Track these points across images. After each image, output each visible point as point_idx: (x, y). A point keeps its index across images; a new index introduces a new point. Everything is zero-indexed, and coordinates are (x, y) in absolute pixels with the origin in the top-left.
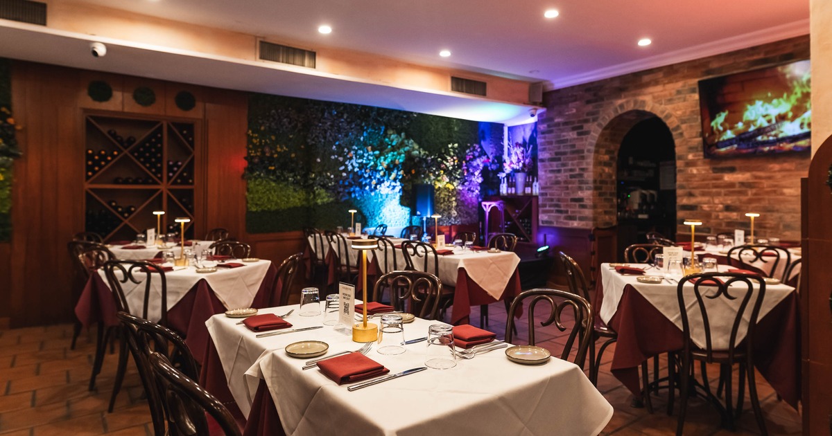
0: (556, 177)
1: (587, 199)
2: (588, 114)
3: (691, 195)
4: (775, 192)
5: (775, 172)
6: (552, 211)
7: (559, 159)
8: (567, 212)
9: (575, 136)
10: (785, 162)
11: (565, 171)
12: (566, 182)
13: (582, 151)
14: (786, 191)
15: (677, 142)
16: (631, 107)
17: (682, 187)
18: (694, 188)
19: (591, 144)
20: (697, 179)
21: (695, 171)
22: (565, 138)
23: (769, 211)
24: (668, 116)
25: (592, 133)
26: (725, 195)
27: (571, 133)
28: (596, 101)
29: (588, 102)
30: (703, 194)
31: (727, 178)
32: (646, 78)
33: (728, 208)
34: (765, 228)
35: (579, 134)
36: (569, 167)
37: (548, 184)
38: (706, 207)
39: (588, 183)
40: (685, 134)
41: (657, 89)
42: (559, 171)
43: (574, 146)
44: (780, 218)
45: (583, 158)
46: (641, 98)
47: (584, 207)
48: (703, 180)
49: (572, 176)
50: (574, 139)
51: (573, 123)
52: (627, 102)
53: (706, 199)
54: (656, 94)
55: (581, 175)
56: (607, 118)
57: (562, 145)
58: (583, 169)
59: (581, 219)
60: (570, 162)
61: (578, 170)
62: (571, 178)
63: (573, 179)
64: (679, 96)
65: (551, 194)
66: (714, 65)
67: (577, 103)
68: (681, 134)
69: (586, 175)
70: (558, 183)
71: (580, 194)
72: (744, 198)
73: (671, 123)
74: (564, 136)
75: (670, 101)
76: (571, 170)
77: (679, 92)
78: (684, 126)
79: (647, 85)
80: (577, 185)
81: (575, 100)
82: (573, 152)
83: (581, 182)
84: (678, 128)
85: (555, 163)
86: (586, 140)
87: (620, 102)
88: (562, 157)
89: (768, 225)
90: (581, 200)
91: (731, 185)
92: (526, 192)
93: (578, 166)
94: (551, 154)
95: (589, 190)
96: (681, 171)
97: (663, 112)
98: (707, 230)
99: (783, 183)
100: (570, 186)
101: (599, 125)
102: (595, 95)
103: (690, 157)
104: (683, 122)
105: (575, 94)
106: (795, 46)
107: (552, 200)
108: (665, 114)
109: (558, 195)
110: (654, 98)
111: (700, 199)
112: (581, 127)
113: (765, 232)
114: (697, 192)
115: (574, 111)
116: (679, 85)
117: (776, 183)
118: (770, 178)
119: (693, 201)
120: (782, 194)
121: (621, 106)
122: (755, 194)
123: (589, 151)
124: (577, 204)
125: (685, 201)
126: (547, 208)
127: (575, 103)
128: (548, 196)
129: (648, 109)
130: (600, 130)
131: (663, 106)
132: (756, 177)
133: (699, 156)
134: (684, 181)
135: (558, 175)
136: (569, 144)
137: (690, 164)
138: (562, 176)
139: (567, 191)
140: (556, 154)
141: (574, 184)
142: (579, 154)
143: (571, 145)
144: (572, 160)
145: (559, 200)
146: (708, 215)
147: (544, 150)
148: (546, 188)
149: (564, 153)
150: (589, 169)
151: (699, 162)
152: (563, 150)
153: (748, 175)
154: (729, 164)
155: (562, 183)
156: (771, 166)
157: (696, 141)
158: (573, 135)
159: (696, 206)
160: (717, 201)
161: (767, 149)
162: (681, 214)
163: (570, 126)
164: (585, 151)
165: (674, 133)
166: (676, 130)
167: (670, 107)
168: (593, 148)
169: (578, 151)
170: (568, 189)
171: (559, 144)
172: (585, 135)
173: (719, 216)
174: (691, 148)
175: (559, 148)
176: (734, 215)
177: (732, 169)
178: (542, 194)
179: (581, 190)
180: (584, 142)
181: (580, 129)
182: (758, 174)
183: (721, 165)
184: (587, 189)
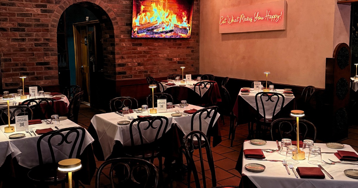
0: (20, 45)
1: (53, 63)
3: (123, 58)
4: (156, 55)
5: (156, 46)
7: (23, 30)
8: (34, 74)
9: (40, 12)
10: (159, 42)
11: (31, 40)
12: (30, 49)
13: (48, 26)
14: (160, 55)
15: (115, 27)
17: (118, 54)
18: (123, 54)
19: (54, 21)
20: (125, 49)
21: (124, 45)
22: (28, 12)
23: (154, 65)
24: (109, 10)
25: (55, 12)
26: (138, 58)
27: (35, 9)
30: (128, 57)
31: (139, 49)
33: (139, 64)
34: (153, 72)
36: (35, 38)
37: (12, 51)
38: (130, 64)
39: (53, 51)
40: (119, 23)
42: (23, 40)
43: (38, 20)
44: (158, 67)
45: (47, 30)
47: (49, 68)
48: (128, 50)
49: (36, 45)
50: (39, 15)
53: (130, 60)
55: (46, 44)
56: (68, 3)
57: (25, 18)
59: (46, 78)
60: (35, 33)
62: (35, 46)
63: (39, 47)
65: (14, 60)
68: (117, 23)
69: (51, 44)
70: (22, 50)
71: (46, 59)
72: (145, 59)
73: (111, 15)
74: (27, 11)
76: (36, 40)
78: (118, 18)
80: (42, 52)
82: (38, 25)
83: (48, 50)
84: (115, 18)
85: (17, 33)
86: (50, 17)
88: (26, 29)
89: (154, 71)
90: (47, 63)
91: (140, 52)
93: (43, 37)
94: (13, 24)
95: (54, 55)
96: (117, 44)
98: (131, 77)
99: (159, 52)
100: (35, 52)
101: (61, 7)
103: (122, 36)
104: (118, 16)
107: (17, 65)
108: (107, 9)
109: (22, 60)
111: (127, 60)
112: (45, 6)
113: (153, 74)
114: (125, 56)
117: (157, 52)
118: (154, 49)
119: (124, 61)
120: (159, 57)
122: (150, 57)
123: (53, 26)
124: (43, 67)
125: (120, 62)
126: (11, 72)
128: (12, 62)
130: (62, 11)
131: (106, 3)
132: (150, 49)
133: (126, 36)
134: (119, 50)
135: (23, 43)
136: (33, 18)
137: (122, 40)
138: (27, 44)
139: (32, 57)
140: (19, 25)
141: (39, 51)
142: (44, 27)
143: (35, 19)
144: (37, 32)
145: (24, 65)
146: (131, 69)
147: (5, 20)
148: (10, 54)
149: (29, 25)
150: (52, 39)
151: (126, 40)
152: (27, 23)
153: (147, 48)
154: (139, 42)
155: (27, 50)
156: (155, 44)
157: (125, 28)
158: (38, 11)
159: (125, 64)
160: (134, 61)
161: (157, 36)
162: (118, 69)
163: (33, 3)
164: (50, 25)
165: (113, 22)
166: (114, 20)
167: (110, 6)
168: (56, 24)
169: (43, 25)
170: (34, 55)
171: (22, 16)
172: (48, 13)
173: (135, 68)
174: (122, 31)
175: (23, 20)
176: (142, 68)
177: (140, 45)
178: (5, 60)
179: (47, 56)
180: (48, 18)
181: (44, 8)
182: (151, 47)
183: (136, 42)
184: (51, 55)
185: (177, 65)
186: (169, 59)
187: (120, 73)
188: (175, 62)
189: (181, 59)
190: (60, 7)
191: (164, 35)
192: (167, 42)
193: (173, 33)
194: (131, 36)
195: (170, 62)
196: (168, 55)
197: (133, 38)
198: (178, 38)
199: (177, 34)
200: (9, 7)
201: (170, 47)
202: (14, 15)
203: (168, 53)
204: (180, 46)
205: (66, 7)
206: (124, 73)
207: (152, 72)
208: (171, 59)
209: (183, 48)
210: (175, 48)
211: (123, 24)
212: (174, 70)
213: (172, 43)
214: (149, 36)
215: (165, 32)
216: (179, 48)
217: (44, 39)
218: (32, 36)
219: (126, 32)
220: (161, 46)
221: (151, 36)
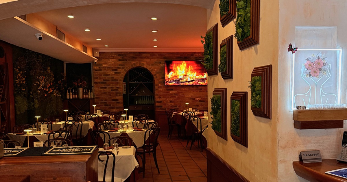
1: (120, 100)
2: (119, 65)
3: (160, 97)
4: (183, 96)
5: (183, 91)
6: (102, 105)
7: (106, 83)
8: (110, 105)
9: (114, 74)
10: (185, 88)
11: (109, 88)
12: (109, 93)
13: (118, 80)
14: (186, 96)
15: (155, 79)
16: (138, 65)
17: (157, 95)
18: (161, 95)
19: (121, 78)
20: (162, 92)
21: (161, 90)
22: (108, 74)
23: (182, 102)
24: (152, 70)
25: (122, 73)
26: (170, 97)
27: (111, 72)
28: (123, 60)
29: (119, 60)
30: (164, 97)
31: (171, 92)
32: (144, 55)
33: (171, 102)
35: (115, 73)
36: (111, 87)
37: (100, 93)
38: (165, 102)
39: (120, 93)
40: (158, 77)
41: (148, 60)
42: (106, 88)
43: (113, 78)
45: (118, 83)
46: (142, 62)
47: (119, 103)
48: (164, 93)
49: (112, 90)
50: (113, 75)
51: (113, 68)
52: (137, 63)
53: (165, 99)
54: (148, 62)
55: (117, 90)
56: (128, 68)
57: (107, 77)
58: (118, 88)
59: (117, 108)
60: (111, 84)
61: (115, 88)
63: (113, 92)
64: (155, 64)
66: (167, 56)
67: (114, 59)
68: (157, 77)
69: (119, 90)
70: (105, 93)
71: (117, 98)
72: (175, 98)
73: (153, 73)
74: (108, 73)
75: (153, 65)
76: (112, 88)
77: (156, 62)
78: (157, 74)
79: (145, 58)
80: (115, 94)
81: (113, 58)
82: (113, 80)
83: (118, 93)
84: (156, 75)
85: (103, 84)
87: (134, 62)
88: (107, 82)
89: (181, 106)
90: (117, 100)
91: (172, 94)
92: (85, 97)
93: (115, 86)
94: (101, 80)
95: (121, 96)
96: (156, 89)
97: (150, 69)
98: (165, 109)
100: (111, 94)
102: (123, 58)
103: (160, 85)
104: (158, 73)
105: (113, 55)
106: (188, 55)
107: (102, 100)
108: (151, 69)
110: (147, 63)
111: (163, 99)
112: (117, 70)
114: (162, 97)
115: (113, 63)
116: (156, 60)
118: (181, 92)
119: (161, 100)
120: (185, 97)
121: (134, 64)
122: (178, 97)
123: (120, 80)
124: (115, 102)
125: (158, 100)
126: (99, 104)
127: (113, 59)
128: (100, 99)
129: (145, 67)
130: (125, 73)
131: (150, 66)
132: (179, 92)
133: (162, 85)
134: (158, 93)
135: (105, 89)
136: (110, 76)
137: (159, 87)
138: (107, 90)
139: (110, 97)
140: (104, 80)
141: (113, 93)
142: (116, 81)
143: (111, 77)
144: (112, 83)
145: (106, 100)
146: (165, 104)
147: (97, 78)
148: (99, 95)
149: (108, 80)
150: (120, 87)
151: (162, 87)
152: (107, 79)
153: (176, 91)
154: (171, 88)
155: (107, 93)
156: (182, 89)
157: (161, 80)
158: (113, 73)
159: (162, 101)
160: (168, 100)
161: (182, 84)
162: (157, 104)
163: (111, 69)
164: (119, 80)
165: (154, 76)
166: (155, 76)
167: (153, 67)
168: (122, 79)
169: (115, 80)
170: (110, 96)
171: (105, 76)
172: (118, 73)
173: (168, 104)
174: (160, 82)
175: (106, 78)
176: (173, 104)
177: (172, 90)
178: (97, 98)
179: (117, 96)
180: (118, 76)
181: (116, 71)
182: (179, 91)
183: (169, 88)
184: (119, 96)
185: (199, 102)
186: (192, 99)
187: (158, 107)
188: (197, 101)
189: (202, 99)
190: (124, 70)
191: (187, 84)
192: (191, 88)
193: (194, 81)
194: (165, 85)
195: (193, 101)
196: (192, 96)
197: (166, 86)
198: (198, 85)
199: (197, 82)
200: (99, 72)
201: (193, 91)
202: (101, 75)
203: (192, 95)
204: (202, 91)
205: (128, 70)
206: (161, 107)
207: (180, 107)
208: (194, 99)
209: (203, 92)
210: (197, 91)
211: (161, 78)
212: (196, 106)
213: (195, 88)
214: (176, 84)
215: (188, 81)
216: (200, 91)
217: (116, 87)
218: (110, 86)
219: (163, 83)
220: (187, 90)
221: (178, 84)
